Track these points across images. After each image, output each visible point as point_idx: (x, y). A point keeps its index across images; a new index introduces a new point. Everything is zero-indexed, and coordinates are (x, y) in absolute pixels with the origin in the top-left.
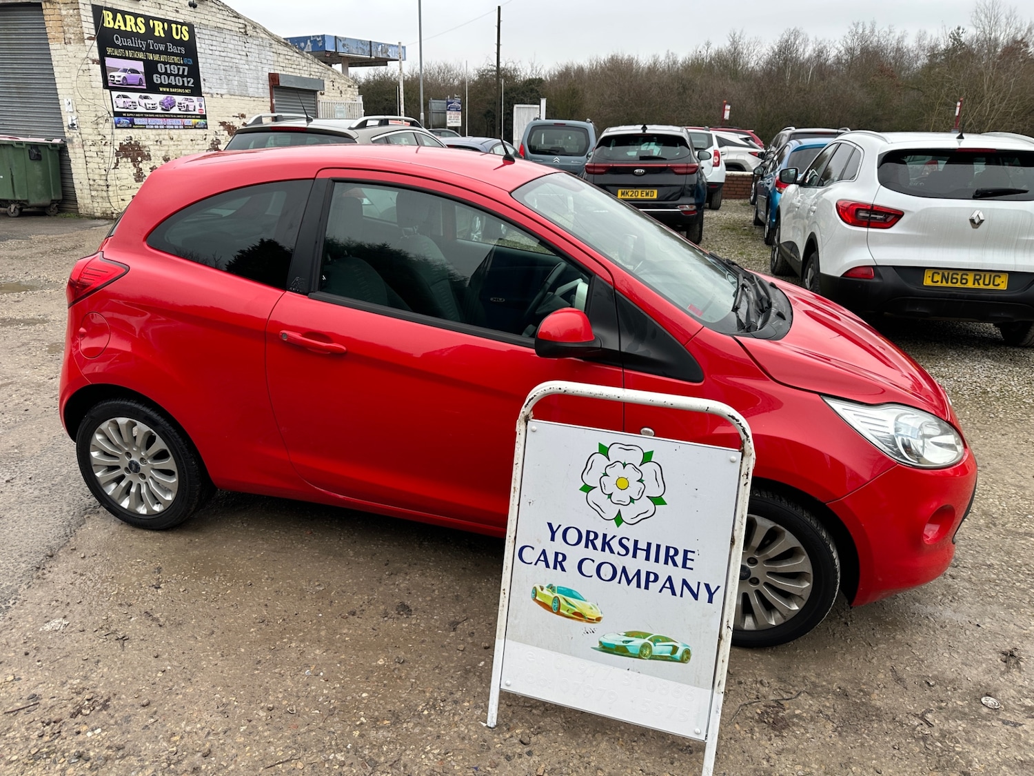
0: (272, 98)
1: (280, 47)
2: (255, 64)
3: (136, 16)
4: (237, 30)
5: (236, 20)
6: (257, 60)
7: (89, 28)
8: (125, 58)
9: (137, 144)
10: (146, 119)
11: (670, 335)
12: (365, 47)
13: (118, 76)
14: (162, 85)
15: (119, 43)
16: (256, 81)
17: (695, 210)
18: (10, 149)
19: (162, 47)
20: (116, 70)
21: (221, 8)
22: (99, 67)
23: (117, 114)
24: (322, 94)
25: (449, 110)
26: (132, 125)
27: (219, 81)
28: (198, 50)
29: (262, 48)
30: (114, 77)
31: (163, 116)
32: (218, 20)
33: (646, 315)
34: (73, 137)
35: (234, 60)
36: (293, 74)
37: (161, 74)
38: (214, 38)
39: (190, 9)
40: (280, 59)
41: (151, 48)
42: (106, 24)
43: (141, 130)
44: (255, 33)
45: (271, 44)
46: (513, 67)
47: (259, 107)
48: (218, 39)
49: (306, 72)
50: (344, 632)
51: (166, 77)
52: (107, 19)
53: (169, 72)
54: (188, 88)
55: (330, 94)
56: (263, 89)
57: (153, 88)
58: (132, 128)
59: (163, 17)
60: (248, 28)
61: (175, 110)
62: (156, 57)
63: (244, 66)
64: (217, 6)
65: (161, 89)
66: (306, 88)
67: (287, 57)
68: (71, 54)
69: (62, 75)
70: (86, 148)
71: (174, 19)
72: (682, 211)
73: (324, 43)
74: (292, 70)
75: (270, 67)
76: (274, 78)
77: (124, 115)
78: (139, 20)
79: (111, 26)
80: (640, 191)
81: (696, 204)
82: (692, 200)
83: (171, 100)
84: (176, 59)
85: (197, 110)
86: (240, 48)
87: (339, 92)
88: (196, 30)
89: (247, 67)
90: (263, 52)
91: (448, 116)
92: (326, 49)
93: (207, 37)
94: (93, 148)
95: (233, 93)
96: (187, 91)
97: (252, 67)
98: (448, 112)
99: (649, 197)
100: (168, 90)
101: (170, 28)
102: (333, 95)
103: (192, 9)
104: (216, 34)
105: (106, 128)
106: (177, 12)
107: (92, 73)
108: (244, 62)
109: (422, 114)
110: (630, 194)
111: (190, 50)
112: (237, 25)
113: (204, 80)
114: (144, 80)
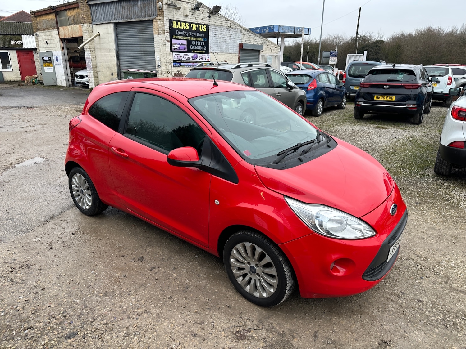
0: (239, 54)
1: (245, 32)
2: (233, 39)
3: (185, 23)
4: (227, 26)
5: (227, 22)
6: (235, 38)
7: (167, 28)
8: (180, 39)
9: (181, 73)
10: (186, 63)
11: (229, 162)
12: (292, 30)
13: (176, 47)
14: (193, 50)
15: (178, 34)
16: (233, 47)
17: (416, 107)
18: (137, 75)
19: (195, 34)
20: (176, 44)
21: (221, 17)
22: (169, 43)
23: (175, 62)
24: (262, 51)
25: (331, 56)
26: (180, 66)
27: (217, 47)
28: (209, 35)
29: (237, 33)
30: (175, 47)
31: (192, 62)
32: (219, 22)
33: (221, 153)
34: (159, 70)
35: (224, 38)
36: (250, 43)
37: (193, 45)
38: (217, 30)
39: (208, 18)
40: (245, 37)
41: (190, 35)
42: (174, 27)
43: (183, 68)
44: (235, 27)
45: (241, 31)
46: (369, 35)
47: (233, 58)
48: (218, 30)
49: (256, 42)
50: (115, 262)
51: (195, 46)
52: (174, 24)
53: (197, 44)
54: (204, 50)
55: (266, 51)
56: (236, 50)
57: (190, 51)
58: (180, 67)
59: (196, 22)
60: (232, 25)
61: (198, 60)
62: (192, 39)
63: (228, 41)
64: (219, 17)
65: (193, 51)
66: (255, 49)
67: (248, 36)
68: (160, 39)
69: (157, 47)
70: (163, 75)
71: (201, 23)
72: (408, 107)
73: (274, 29)
74: (250, 41)
75: (240, 40)
76: (241, 45)
77: (177, 62)
78: (187, 24)
79: (175, 27)
80: (386, 97)
81: (417, 104)
82: (415, 102)
83: (196, 56)
84: (200, 39)
85: (206, 59)
86: (227, 33)
87: (271, 50)
88: (209, 27)
89: (230, 41)
90: (237, 34)
91: (330, 59)
92: (274, 31)
93: (214, 29)
94: (165, 75)
95: (222, 52)
96: (203, 52)
97: (232, 41)
98: (330, 57)
99: (391, 100)
100: (195, 51)
101: (199, 27)
102: (268, 52)
103: (209, 18)
104: (218, 28)
105: (170, 67)
106: (202, 20)
107: (166, 45)
108: (228, 39)
109: (319, 58)
110: (381, 98)
111: (206, 35)
112: (227, 24)
113: (211, 47)
114: (186, 48)
